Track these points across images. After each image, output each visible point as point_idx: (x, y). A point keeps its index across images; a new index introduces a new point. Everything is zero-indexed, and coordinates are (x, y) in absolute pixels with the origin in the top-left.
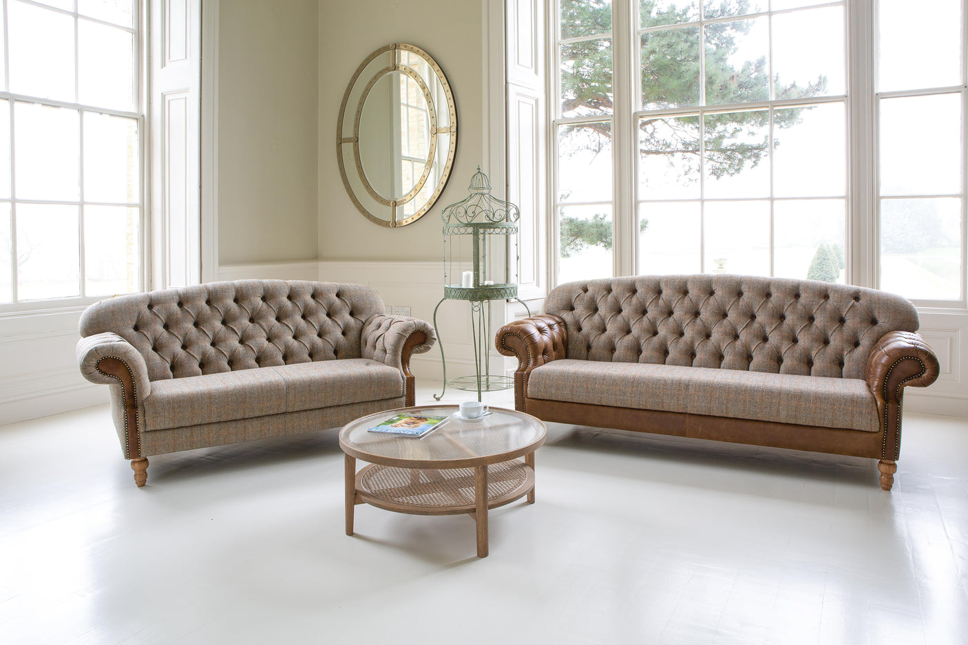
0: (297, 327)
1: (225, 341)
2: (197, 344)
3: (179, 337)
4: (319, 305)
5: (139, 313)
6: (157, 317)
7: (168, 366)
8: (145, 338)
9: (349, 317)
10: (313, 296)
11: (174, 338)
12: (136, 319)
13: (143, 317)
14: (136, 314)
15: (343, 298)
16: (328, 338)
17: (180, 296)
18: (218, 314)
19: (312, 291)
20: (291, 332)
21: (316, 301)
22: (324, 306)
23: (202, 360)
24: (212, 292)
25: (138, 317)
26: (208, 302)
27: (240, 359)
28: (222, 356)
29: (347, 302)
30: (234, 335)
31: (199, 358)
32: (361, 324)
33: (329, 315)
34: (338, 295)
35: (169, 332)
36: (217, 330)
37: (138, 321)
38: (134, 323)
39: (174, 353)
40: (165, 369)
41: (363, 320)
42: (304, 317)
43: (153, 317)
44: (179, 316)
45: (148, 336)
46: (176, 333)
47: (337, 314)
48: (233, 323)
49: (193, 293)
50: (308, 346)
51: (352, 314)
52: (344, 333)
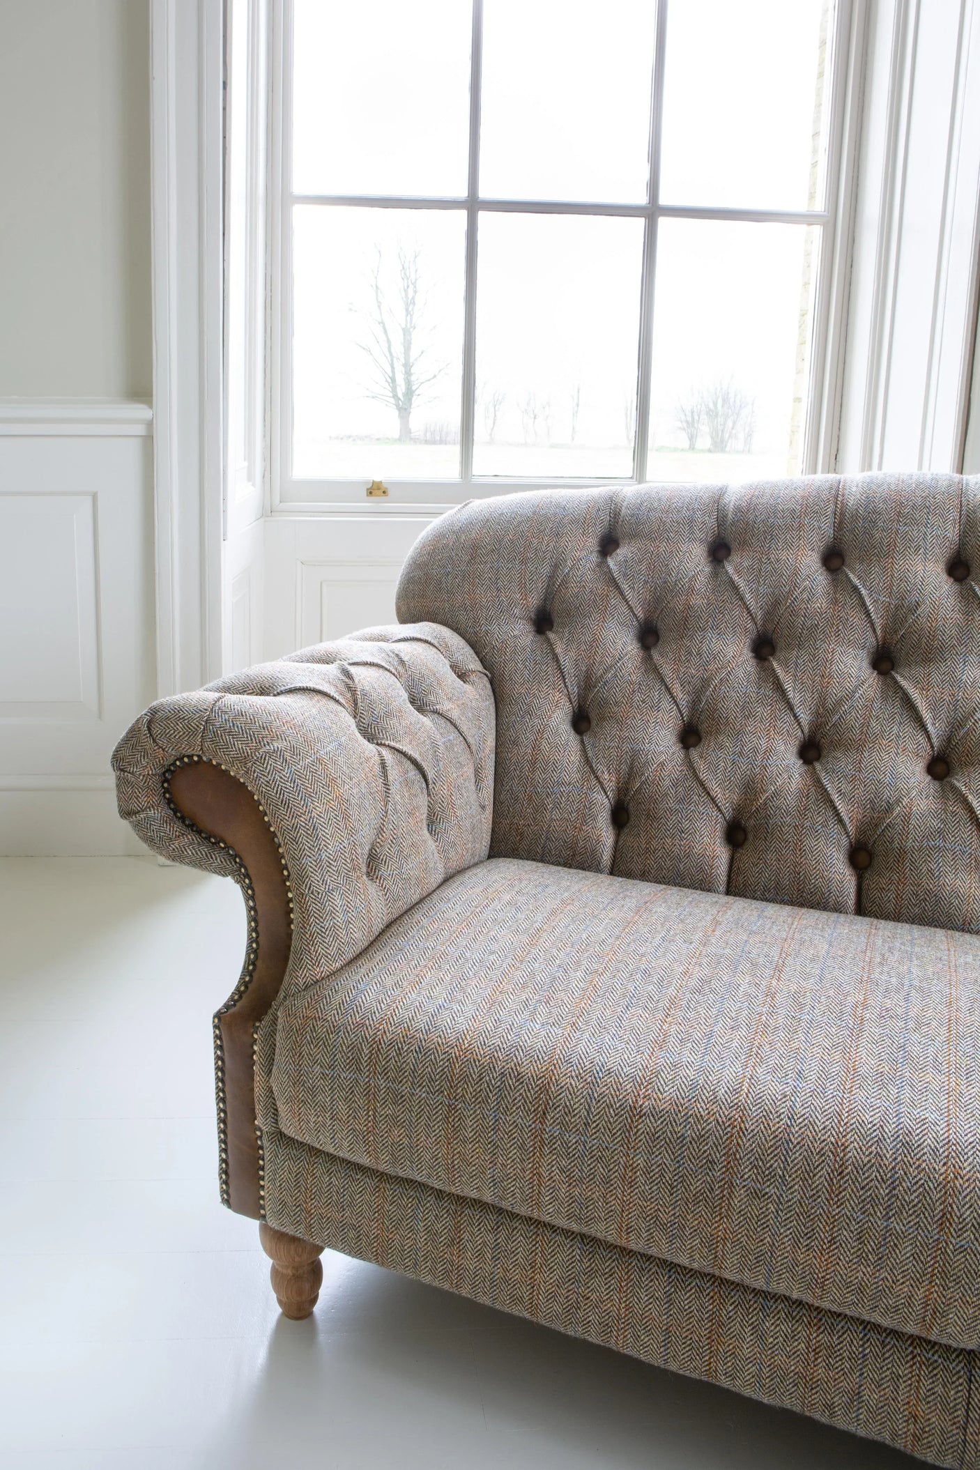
1: (859, 746)
2: (739, 733)
3: (677, 689)
5: (556, 567)
6: (613, 594)
7: (602, 803)
8: (551, 669)
11: (657, 693)
12: (541, 585)
13: (564, 583)
14: (546, 569)
17: (721, 520)
18: (857, 619)
23: (739, 810)
24: (855, 517)
25: (552, 578)
26: (833, 559)
27: (902, 853)
28: (822, 817)
30: (909, 729)
31: (726, 798)
35: (648, 660)
36: (835, 691)
37: (550, 595)
38: (534, 601)
39: (635, 754)
40: (586, 816)
43: (600, 587)
44: (697, 601)
45: (567, 663)
46: (667, 670)
48: (919, 671)
49: (773, 511)
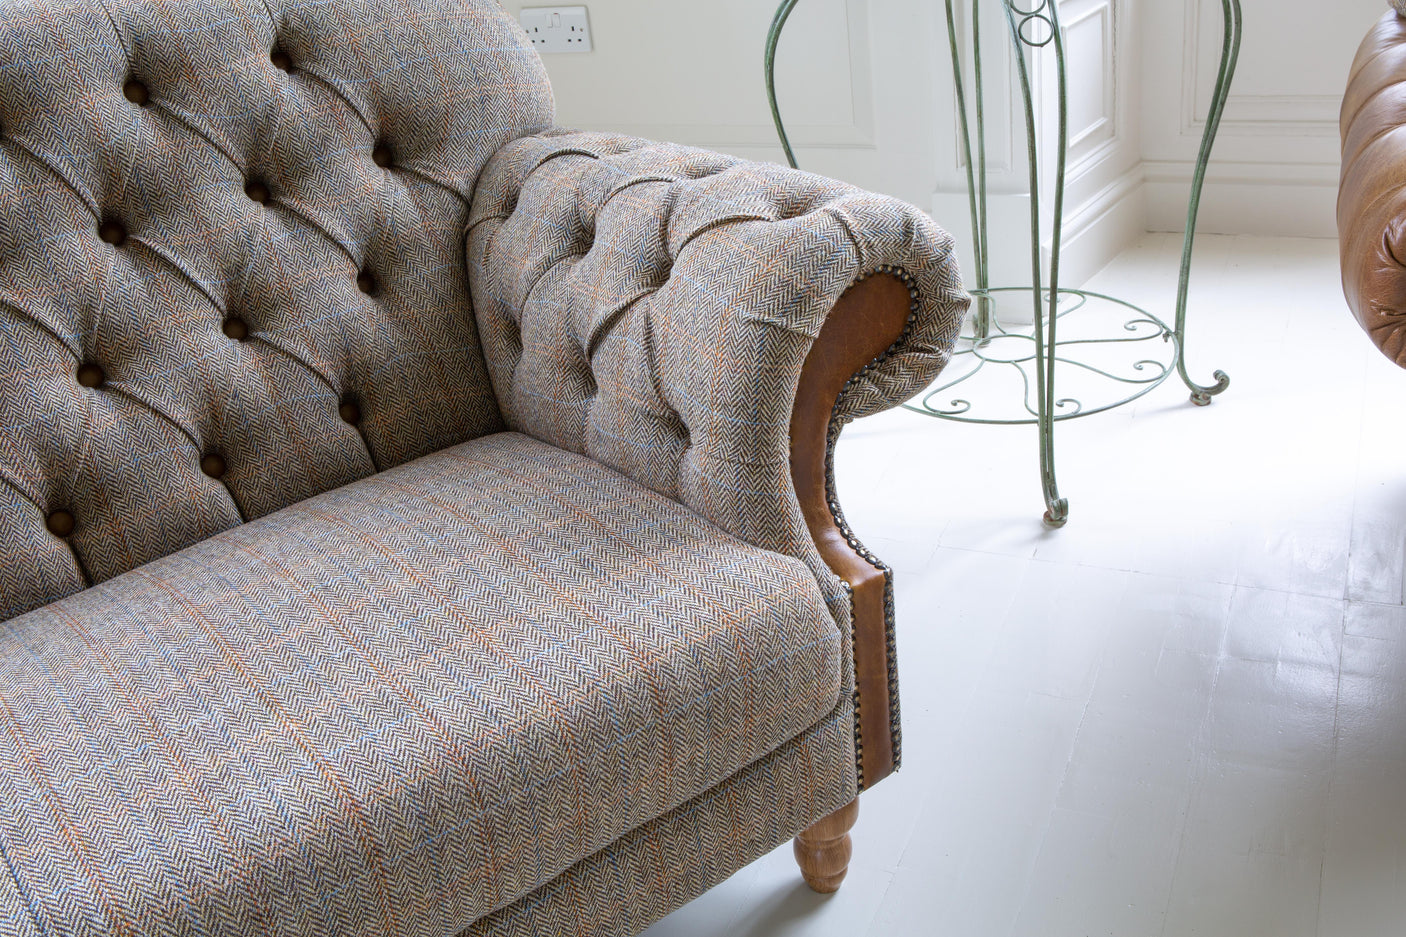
0: (88, 311)
4: (189, 138)
9: (374, 180)
10: (139, 88)
15: (322, 71)
16: (291, 334)
19: (119, 57)
20: (54, 351)
21: (165, 114)
22: (222, 138)
29: (349, 89)
32: (454, 207)
33: (260, 188)
34: (285, 56)
41: (461, 183)
42: (115, 229)
47: (305, 173)
50: (182, 414)
51: (387, 154)
52: (370, 281)
